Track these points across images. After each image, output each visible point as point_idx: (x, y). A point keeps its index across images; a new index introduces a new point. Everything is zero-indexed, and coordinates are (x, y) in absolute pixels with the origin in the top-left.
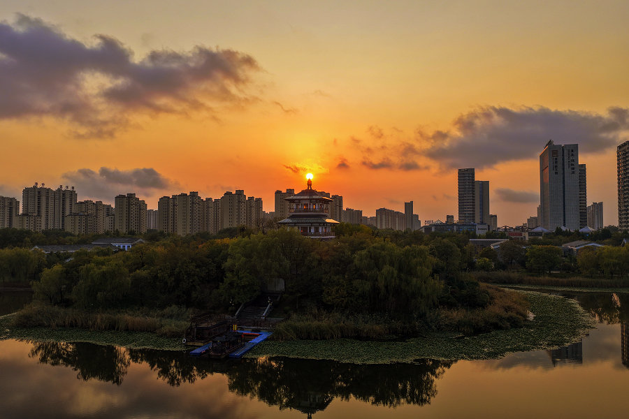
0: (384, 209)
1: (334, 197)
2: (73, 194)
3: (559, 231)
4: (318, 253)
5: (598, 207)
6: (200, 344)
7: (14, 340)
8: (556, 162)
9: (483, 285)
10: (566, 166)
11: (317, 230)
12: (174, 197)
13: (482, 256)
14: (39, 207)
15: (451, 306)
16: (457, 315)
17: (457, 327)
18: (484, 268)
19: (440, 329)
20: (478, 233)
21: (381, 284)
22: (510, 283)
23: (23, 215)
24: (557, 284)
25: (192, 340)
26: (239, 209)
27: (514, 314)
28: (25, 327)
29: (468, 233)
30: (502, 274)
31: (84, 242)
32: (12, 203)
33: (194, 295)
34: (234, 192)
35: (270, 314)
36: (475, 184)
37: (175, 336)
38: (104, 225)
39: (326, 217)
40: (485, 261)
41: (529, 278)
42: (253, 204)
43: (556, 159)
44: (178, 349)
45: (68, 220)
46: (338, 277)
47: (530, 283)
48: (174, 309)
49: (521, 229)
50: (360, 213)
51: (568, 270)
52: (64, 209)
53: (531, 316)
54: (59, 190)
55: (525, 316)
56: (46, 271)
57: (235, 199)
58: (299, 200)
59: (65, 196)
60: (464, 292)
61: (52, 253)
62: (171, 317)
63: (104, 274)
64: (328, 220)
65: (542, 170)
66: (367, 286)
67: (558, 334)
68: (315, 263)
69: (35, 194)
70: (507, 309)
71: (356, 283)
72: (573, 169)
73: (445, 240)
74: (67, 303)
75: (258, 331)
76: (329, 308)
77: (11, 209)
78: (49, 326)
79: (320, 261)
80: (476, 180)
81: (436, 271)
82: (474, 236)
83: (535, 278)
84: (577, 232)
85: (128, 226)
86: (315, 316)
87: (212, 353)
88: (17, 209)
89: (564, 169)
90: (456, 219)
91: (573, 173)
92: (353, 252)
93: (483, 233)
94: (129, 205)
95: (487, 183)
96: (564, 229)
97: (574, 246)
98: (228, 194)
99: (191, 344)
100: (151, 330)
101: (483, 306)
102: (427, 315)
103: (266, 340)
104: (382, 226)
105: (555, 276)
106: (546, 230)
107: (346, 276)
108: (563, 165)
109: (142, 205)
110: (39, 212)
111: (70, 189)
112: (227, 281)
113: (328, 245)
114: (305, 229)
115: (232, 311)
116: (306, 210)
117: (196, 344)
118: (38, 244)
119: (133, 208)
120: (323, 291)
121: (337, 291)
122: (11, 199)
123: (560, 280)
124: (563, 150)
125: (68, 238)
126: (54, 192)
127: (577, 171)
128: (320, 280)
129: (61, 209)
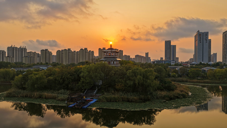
0: (138, 55)
1: (120, 51)
2: (25, 49)
3: (201, 63)
4: (114, 71)
5: (215, 55)
6: (72, 103)
7: (5, 101)
8: (200, 38)
9: (173, 82)
10: (204, 40)
11: (114, 62)
12: (62, 51)
13: (173, 72)
14: (13, 54)
15: (162, 90)
16: (164, 93)
18: (174, 76)
20: (172, 64)
21: (137, 82)
22: (183, 82)
23: (7, 57)
24: (200, 83)
25: (69, 102)
26: (85, 55)
27: (184, 93)
28: (9, 97)
29: (168, 64)
30: (180, 79)
31: (29, 67)
32: (3, 52)
33: (69, 86)
34: (84, 49)
35: (97, 93)
36: (171, 46)
37: (63, 100)
38: (37, 60)
39: (117, 58)
40: (174, 74)
41: (190, 80)
42: (91, 53)
43: (200, 37)
44: (64, 105)
45: (24, 59)
46: (121, 79)
47: (190, 82)
48: (62, 90)
49: (187, 62)
50: (129, 56)
51: (204, 77)
52: (22, 54)
53: (190, 94)
54: (20, 48)
55: (188, 94)
56: (16, 77)
57: (84, 51)
58: (107, 52)
59: (23, 50)
60: (166, 85)
61: (18, 70)
62: (61, 93)
63: (37, 78)
64: (117, 59)
65: (195, 41)
66: (132, 83)
67: (199, 100)
68: (113, 75)
69: (12, 49)
70: (182, 91)
71: (128, 82)
72: (207, 41)
73: (160, 67)
74: (24, 89)
75: (93, 99)
76: (118, 90)
77: (3, 54)
78: (18, 97)
79: (115, 74)
80: (171, 44)
81: (156, 78)
82: (170, 65)
83: (192, 80)
84: (207, 64)
85: (46, 60)
86: (113, 94)
87: (76, 106)
88: (5, 54)
90: (164, 59)
91: (207, 42)
92: (127, 71)
93: (174, 64)
94: (46, 53)
95: (175, 46)
96: (202, 63)
97: (206, 69)
98: (81, 49)
99: (69, 103)
100: (54, 98)
101: (173, 90)
102: (153, 93)
103: (96, 102)
104: (137, 61)
105: (199, 79)
106: (196, 63)
107: (124, 79)
108: (203, 39)
109: (50, 53)
110: (13, 56)
111: (24, 47)
112: (81, 81)
113: (118, 68)
114: (109, 62)
115: (83, 92)
116: (110, 56)
117: (70, 103)
118: (13, 67)
119: (47, 54)
120: (116, 85)
121: (121, 85)
122: (3, 51)
123: (201, 81)
124: (203, 34)
125: (24, 65)
126: (19, 49)
127: (208, 42)
128: (115, 81)
129: (21, 55)
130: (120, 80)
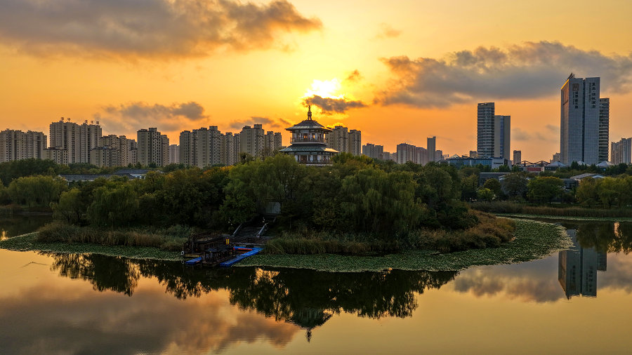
0: (405, 145)
1: (353, 132)
2: (98, 129)
4: (310, 178)
5: (627, 142)
6: (196, 256)
8: (577, 96)
9: (474, 212)
10: (587, 100)
11: (315, 158)
12: (195, 132)
13: (486, 187)
14: (65, 142)
15: (434, 227)
16: (437, 235)
17: (436, 246)
19: (419, 247)
20: (493, 167)
23: (50, 148)
25: (190, 253)
26: (257, 143)
28: (45, 242)
30: (504, 203)
31: (105, 172)
32: (40, 137)
33: (196, 215)
34: (252, 127)
35: (265, 234)
36: (495, 119)
37: (176, 249)
38: (127, 159)
39: (326, 146)
40: (486, 192)
41: (528, 207)
42: (273, 139)
43: (577, 93)
44: (177, 259)
45: (93, 154)
46: (327, 200)
47: (528, 213)
48: (178, 227)
49: (541, 164)
50: (381, 148)
51: (569, 200)
52: (89, 143)
54: (85, 125)
56: (64, 194)
57: (253, 132)
58: (300, 130)
59: (91, 131)
61: (74, 181)
62: (174, 234)
63: (114, 195)
64: (327, 150)
65: (563, 105)
66: (353, 208)
68: (307, 188)
69: (62, 129)
70: (487, 231)
71: (343, 205)
72: (594, 102)
74: (84, 223)
75: (252, 247)
76: (318, 228)
77: (39, 143)
78: (67, 241)
79: (312, 185)
80: (496, 114)
82: (488, 170)
83: (534, 208)
85: (150, 159)
86: (304, 235)
87: (204, 262)
88: (45, 143)
89: (584, 103)
91: (594, 107)
92: (343, 177)
94: (151, 139)
95: (509, 117)
96: (580, 163)
97: (580, 178)
98: (246, 128)
99: (189, 256)
100: (155, 245)
103: (258, 254)
104: (403, 161)
105: (555, 206)
106: (562, 165)
107: (335, 199)
108: (584, 98)
109: (164, 140)
110: (66, 146)
111: (95, 124)
112: (226, 203)
113: (320, 171)
114: (304, 157)
115: (231, 230)
116: (305, 140)
117: (193, 256)
118: (62, 174)
119: (155, 141)
120: (314, 212)
121: (326, 213)
122: (39, 133)
123: (558, 209)
124: (584, 84)
125: (92, 170)
126: (80, 127)
127: (598, 105)
128: (311, 202)
129: (87, 143)
130: (325, 201)
